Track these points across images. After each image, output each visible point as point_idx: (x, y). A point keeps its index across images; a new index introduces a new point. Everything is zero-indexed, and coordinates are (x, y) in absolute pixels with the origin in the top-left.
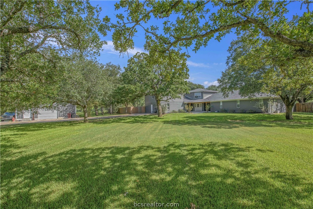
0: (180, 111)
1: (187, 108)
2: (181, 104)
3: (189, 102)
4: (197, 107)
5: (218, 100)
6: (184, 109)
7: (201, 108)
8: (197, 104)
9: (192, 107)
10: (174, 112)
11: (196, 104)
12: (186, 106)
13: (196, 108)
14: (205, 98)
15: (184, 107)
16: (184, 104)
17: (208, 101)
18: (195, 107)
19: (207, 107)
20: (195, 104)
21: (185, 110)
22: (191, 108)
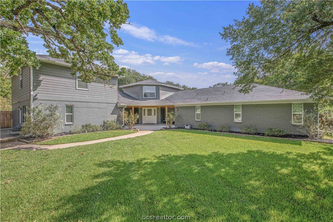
0: (106, 127)
1: (126, 119)
2: (112, 107)
3: (131, 105)
4: (148, 115)
5: (193, 103)
6: (119, 120)
7: (154, 118)
8: (148, 110)
9: (138, 117)
11: (146, 109)
12: (124, 113)
13: (146, 118)
14: (162, 97)
15: (119, 116)
16: (118, 108)
17: (170, 104)
18: (144, 115)
19: (169, 116)
20: (143, 108)
21: (121, 123)
22: (134, 117)
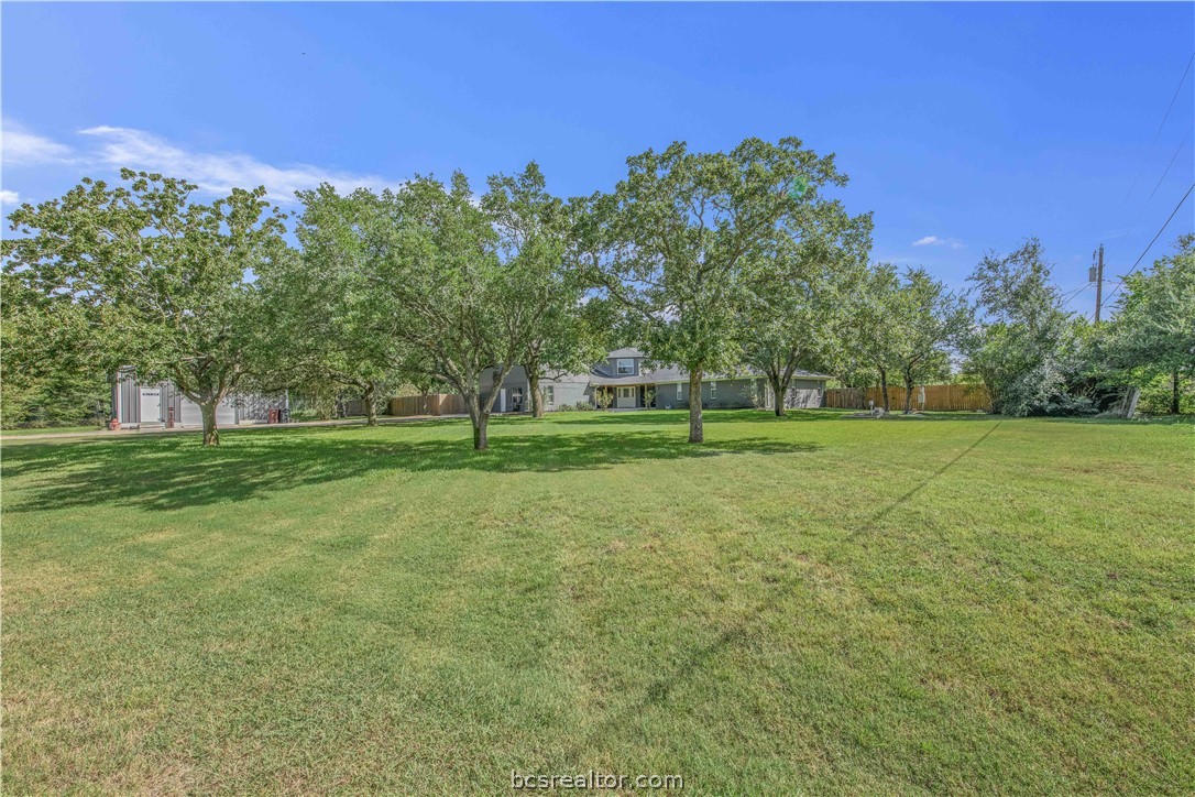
0: (580, 408)
1: (599, 400)
2: (584, 388)
3: (603, 384)
4: (624, 396)
5: (673, 380)
6: (591, 401)
7: (632, 400)
8: (625, 390)
9: (612, 397)
10: (565, 408)
11: (622, 389)
12: (596, 394)
13: (621, 400)
15: (591, 397)
16: (590, 389)
17: (650, 382)
18: (619, 396)
19: (648, 396)
20: (618, 388)
21: (594, 404)
22: (607, 399)
